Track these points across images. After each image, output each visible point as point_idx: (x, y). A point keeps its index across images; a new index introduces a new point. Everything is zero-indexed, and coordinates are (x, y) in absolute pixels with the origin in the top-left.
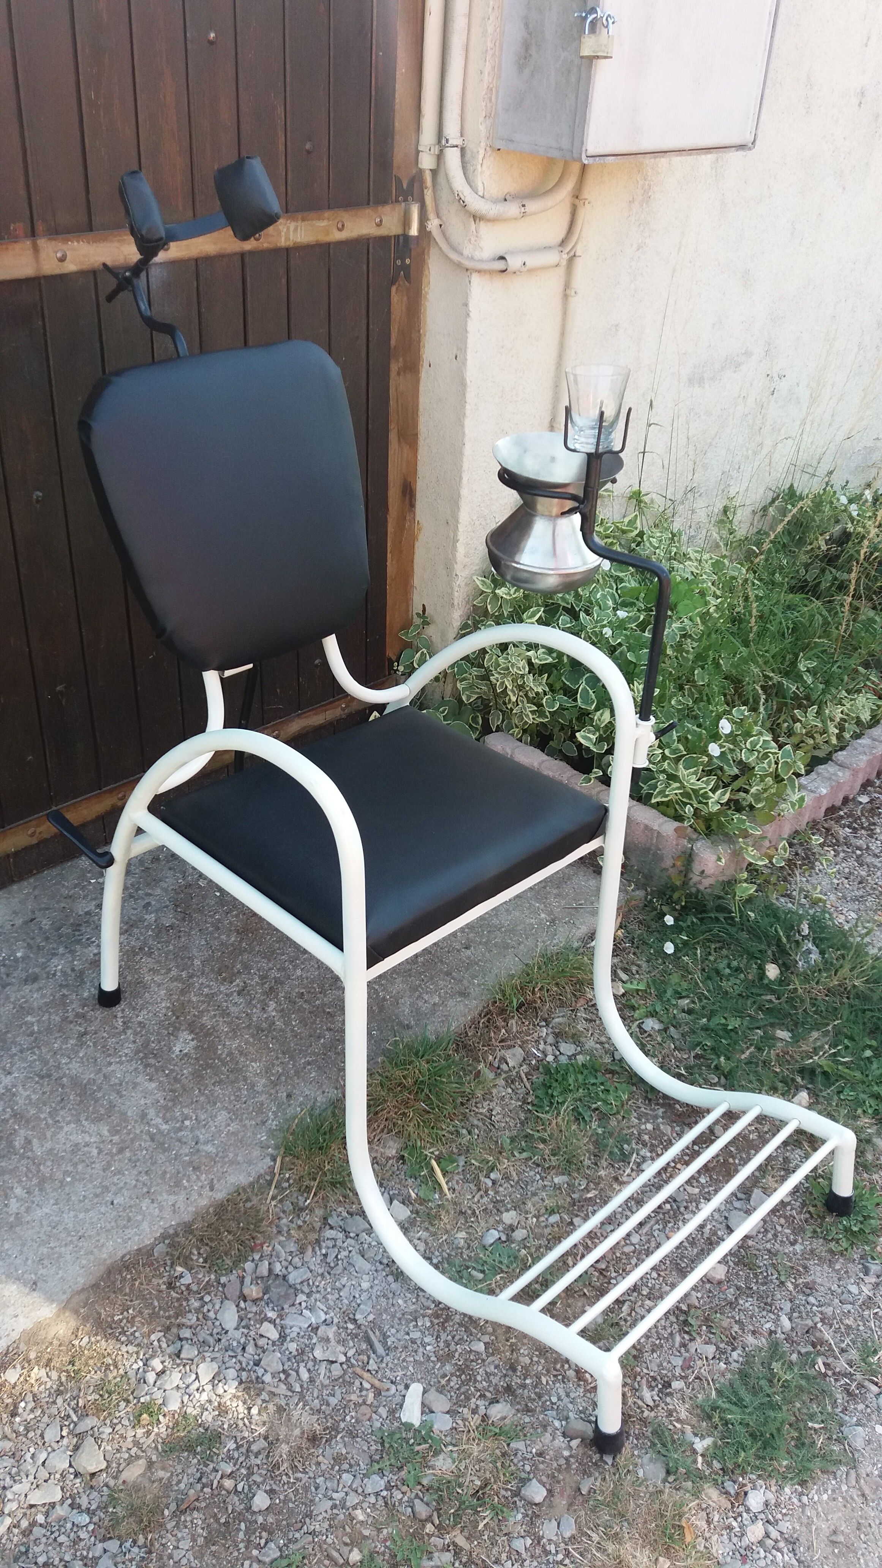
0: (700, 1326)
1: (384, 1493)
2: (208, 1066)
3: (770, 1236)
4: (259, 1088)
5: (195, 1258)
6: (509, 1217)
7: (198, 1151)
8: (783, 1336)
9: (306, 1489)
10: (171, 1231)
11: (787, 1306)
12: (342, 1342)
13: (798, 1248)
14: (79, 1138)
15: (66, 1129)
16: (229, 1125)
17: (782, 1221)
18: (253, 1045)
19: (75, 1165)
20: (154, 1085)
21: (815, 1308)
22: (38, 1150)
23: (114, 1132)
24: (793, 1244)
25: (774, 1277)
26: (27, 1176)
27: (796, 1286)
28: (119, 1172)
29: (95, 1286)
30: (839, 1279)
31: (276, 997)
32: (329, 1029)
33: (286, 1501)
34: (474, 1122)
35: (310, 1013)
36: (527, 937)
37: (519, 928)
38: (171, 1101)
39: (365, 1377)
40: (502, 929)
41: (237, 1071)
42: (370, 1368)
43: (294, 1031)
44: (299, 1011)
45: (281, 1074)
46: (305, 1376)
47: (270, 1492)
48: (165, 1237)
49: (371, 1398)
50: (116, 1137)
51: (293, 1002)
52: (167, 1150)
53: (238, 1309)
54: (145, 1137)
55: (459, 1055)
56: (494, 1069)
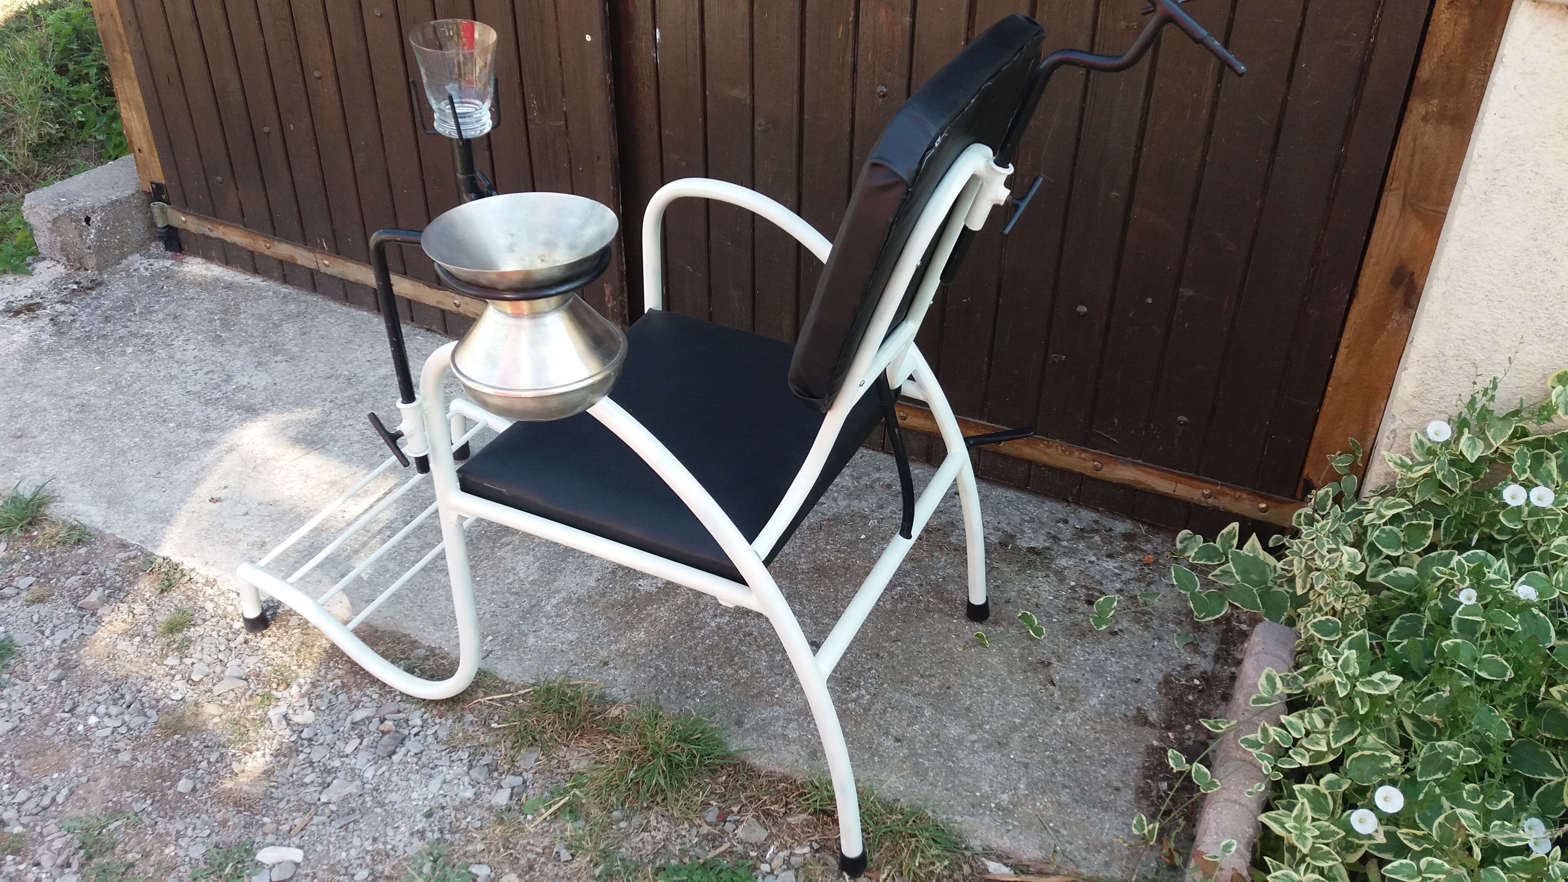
1: (187, 859)
2: (628, 607)
4: (613, 647)
6: (511, 879)
7: (526, 635)
9: (198, 811)
10: (437, 651)
12: (344, 794)
14: (521, 568)
15: (527, 557)
16: (563, 643)
19: (493, 576)
20: (593, 584)
22: (500, 553)
23: (533, 583)
26: (474, 557)
28: (491, 601)
29: (377, 631)
31: (735, 619)
32: (710, 668)
33: (187, 802)
34: (636, 820)
35: (727, 648)
36: (948, 790)
37: (963, 778)
38: (579, 600)
39: (306, 818)
40: (951, 764)
41: (630, 626)
42: (316, 820)
43: (697, 645)
44: (726, 640)
45: (636, 655)
46: (307, 780)
47: (194, 790)
48: (432, 650)
49: (286, 828)
50: (528, 586)
51: (736, 632)
52: (523, 618)
53: (368, 718)
54: (534, 602)
55: (724, 778)
56: (722, 818)
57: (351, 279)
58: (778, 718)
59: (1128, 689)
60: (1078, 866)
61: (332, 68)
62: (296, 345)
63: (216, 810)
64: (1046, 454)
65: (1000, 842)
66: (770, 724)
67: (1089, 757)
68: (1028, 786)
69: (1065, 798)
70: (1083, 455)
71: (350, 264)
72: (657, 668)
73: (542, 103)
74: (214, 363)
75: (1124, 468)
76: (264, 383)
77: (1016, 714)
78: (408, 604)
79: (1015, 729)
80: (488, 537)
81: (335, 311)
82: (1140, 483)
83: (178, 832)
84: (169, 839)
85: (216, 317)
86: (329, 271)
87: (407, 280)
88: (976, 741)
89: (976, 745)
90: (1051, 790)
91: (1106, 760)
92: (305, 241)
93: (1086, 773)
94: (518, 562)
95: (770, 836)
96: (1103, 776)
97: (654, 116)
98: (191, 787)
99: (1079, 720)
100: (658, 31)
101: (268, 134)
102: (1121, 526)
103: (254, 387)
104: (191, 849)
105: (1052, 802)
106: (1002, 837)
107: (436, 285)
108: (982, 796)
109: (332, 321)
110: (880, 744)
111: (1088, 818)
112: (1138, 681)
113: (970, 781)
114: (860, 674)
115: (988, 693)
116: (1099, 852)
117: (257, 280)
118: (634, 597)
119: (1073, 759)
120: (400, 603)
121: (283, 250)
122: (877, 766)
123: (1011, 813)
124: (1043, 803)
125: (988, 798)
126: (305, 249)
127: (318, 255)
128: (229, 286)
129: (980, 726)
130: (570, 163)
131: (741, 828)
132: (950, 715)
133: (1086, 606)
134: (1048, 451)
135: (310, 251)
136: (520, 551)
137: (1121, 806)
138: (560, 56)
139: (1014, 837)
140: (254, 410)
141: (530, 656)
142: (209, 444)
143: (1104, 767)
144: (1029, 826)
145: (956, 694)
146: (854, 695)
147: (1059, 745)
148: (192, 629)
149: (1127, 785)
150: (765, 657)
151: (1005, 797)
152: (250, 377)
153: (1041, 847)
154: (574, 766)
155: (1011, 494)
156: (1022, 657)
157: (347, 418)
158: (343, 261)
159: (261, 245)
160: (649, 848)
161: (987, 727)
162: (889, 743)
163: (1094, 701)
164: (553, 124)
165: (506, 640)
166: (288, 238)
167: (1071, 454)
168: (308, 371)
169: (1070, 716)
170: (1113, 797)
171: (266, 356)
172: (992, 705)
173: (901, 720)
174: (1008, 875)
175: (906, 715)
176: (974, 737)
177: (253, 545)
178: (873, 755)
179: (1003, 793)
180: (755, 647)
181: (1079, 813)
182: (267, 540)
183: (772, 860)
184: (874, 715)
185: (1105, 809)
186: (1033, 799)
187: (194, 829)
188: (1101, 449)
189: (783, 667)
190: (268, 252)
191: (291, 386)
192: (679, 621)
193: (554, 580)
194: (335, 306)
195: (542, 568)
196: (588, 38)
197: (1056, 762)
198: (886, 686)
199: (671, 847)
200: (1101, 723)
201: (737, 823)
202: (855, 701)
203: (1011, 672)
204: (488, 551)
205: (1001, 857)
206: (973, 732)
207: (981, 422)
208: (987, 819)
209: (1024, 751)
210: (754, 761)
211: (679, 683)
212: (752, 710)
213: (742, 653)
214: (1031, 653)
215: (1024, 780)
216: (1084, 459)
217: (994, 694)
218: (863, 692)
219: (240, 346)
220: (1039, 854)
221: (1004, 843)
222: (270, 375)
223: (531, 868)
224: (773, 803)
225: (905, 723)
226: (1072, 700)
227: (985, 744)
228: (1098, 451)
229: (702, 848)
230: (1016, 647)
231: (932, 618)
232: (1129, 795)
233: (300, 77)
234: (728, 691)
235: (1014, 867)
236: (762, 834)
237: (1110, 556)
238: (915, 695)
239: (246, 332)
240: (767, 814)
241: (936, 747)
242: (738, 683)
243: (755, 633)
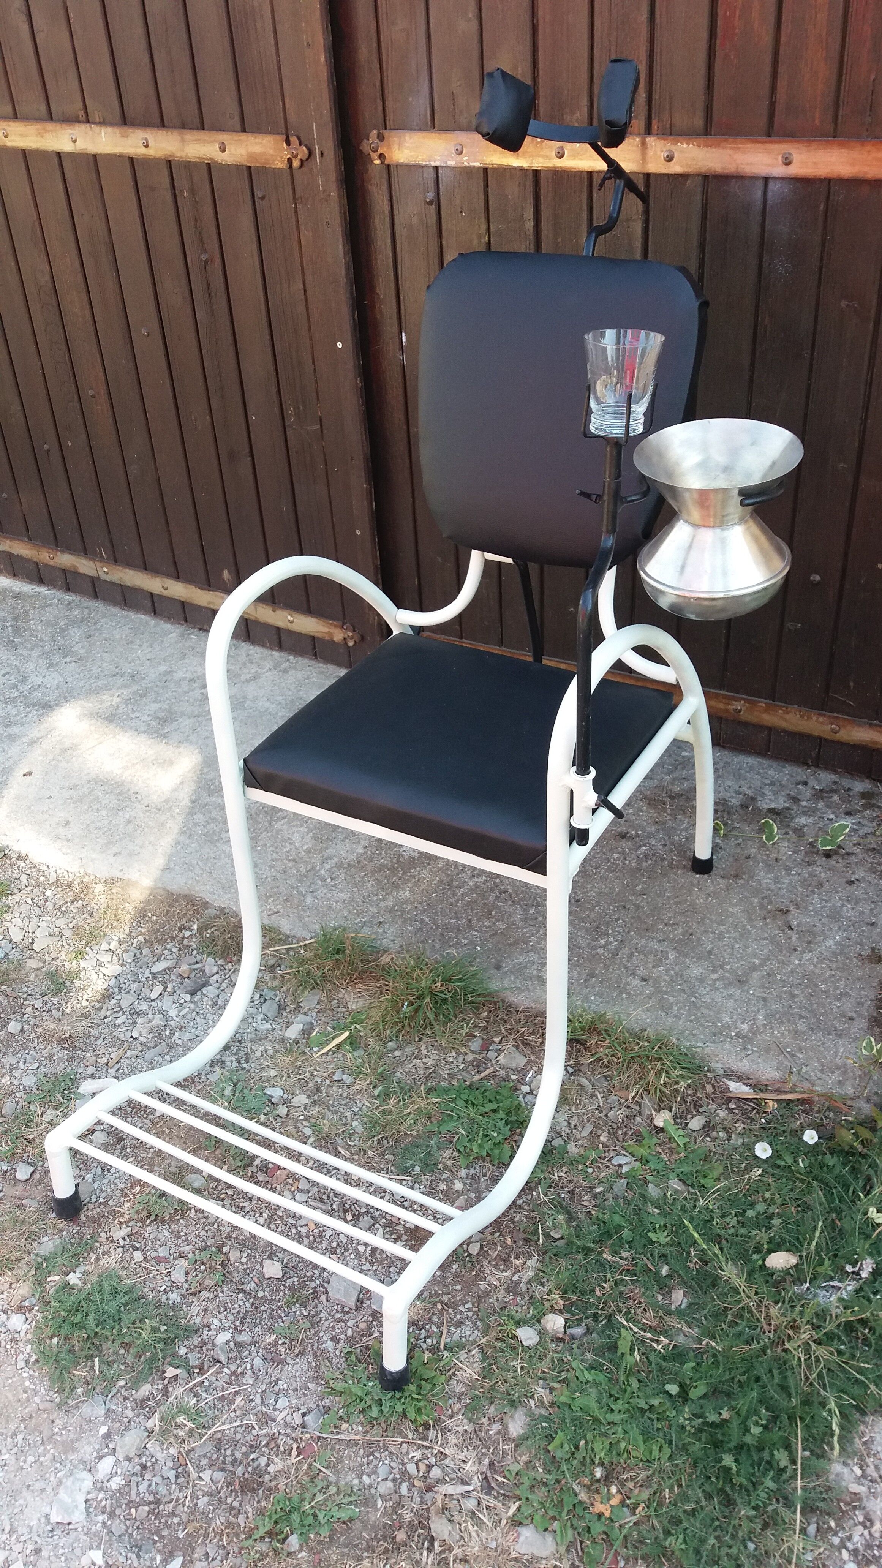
0: (203, 1263)
1: (22, 1088)
2: (393, 870)
3: (338, 1315)
4: (382, 904)
5: (209, 931)
6: (301, 1099)
7: (304, 896)
8: (205, 1337)
9: (27, 1048)
11: (245, 1338)
12: (151, 1031)
13: (330, 1345)
15: (302, 829)
16: (337, 902)
17: (363, 1326)
18: (429, 885)
19: (272, 846)
20: (361, 851)
21: (249, 1366)
22: (277, 826)
23: (308, 851)
24: (335, 1339)
25: (282, 1324)
26: (254, 830)
27: (274, 1344)
28: (271, 867)
29: (173, 894)
30: (296, 1390)
32: (470, 921)
33: (17, 1041)
34: (409, 1050)
35: (485, 904)
36: (691, 1021)
37: (705, 1011)
38: (349, 865)
39: (121, 1052)
40: (693, 999)
41: (396, 886)
42: (129, 1053)
43: (457, 901)
44: (483, 897)
45: (403, 911)
46: (119, 1021)
47: (22, 1030)
48: (222, 910)
49: (104, 1060)
50: (303, 853)
51: (492, 890)
52: (300, 881)
53: (168, 969)
54: (309, 867)
55: (486, 1014)
56: (485, 1047)
57: (129, 584)
58: (533, 963)
59: (863, 931)
60: (813, 1085)
61: (105, 387)
62: (83, 647)
63: (42, 1047)
64: (786, 720)
65: (740, 1064)
66: (525, 967)
67: (825, 992)
68: (766, 1017)
69: (801, 1026)
70: (821, 719)
71: (127, 570)
72: (422, 921)
73: (299, 408)
74: (10, 665)
75: (861, 729)
76: (56, 682)
77: (755, 955)
78: (198, 870)
79: (754, 968)
80: (266, 812)
81: (115, 615)
82: (876, 743)
83: (11, 1065)
84: (4, 1071)
85: (8, 625)
86: (108, 578)
87: (180, 584)
88: (717, 980)
89: (718, 983)
90: (789, 1021)
91: (841, 994)
92: (85, 551)
93: (822, 1005)
94: (293, 833)
95: (529, 1062)
96: (839, 1007)
97: (402, 416)
98: (19, 1028)
99: (815, 959)
100: (403, 334)
101: (48, 451)
102: (859, 786)
103: (48, 686)
104: (23, 1079)
105: (789, 1030)
106: (741, 1060)
107: (206, 587)
108: (722, 1026)
109: (114, 624)
110: (627, 983)
111: (823, 1043)
112: (873, 924)
113: (712, 1013)
114: (608, 924)
115: (729, 938)
116: (833, 1072)
117: (42, 589)
118: (398, 861)
119: (810, 993)
120: (191, 871)
121: (66, 560)
122: (625, 1002)
123: (750, 1041)
124: (781, 1032)
125: (729, 1028)
126: (86, 558)
127: (98, 564)
128: (17, 596)
129: (721, 967)
130: (326, 464)
131: (502, 1055)
132: (693, 958)
133: (824, 859)
134: (787, 717)
135: (91, 560)
136: (295, 823)
137: (854, 1033)
138: (314, 363)
139: (752, 1061)
140: (50, 707)
141: (308, 914)
142: (12, 738)
143: (838, 1000)
144: (767, 1050)
145: (699, 939)
146: (603, 942)
147: (796, 981)
148: (10, 898)
149: (860, 1015)
150: (519, 910)
151: (745, 1026)
152: (44, 677)
153: (778, 1069)
154: (353, 1006)
155: (752, 760)
156: (762, 907)
157: (133, 711)
158: (120, 568)
159: (45, 556)
160: (421, 1072)
161: (728, 967)
162: (636, 982)
163: (830, 943)
164: (309, 428)
165: (286, 900)
166: (69, 549)
167: (809, 718)
168: (95, 670)
169: (807, 956)
170: (847, 1025)
171: (56, 658)
172: (732, 949)
173: (647, 963)
174: (748, 1093)
175: (651, 958)
176: (715, 976)
177: (58, 824)
178: (621, 993)
179: (743, 1023)
180: (510, 902)
181: (814, 1039)
182: (70, 819)
183: (531, 1082)
184: (621, 958)
185: (839, 1036)
186: (771, 1028)
187: (25, 1063)
188: (839, 712)
189: (536, 919)
190: (51, 563)
191: (81, 684)
192: (441, 882)
193: (327, 848)
194: (115, 610)
195: (315, 838)
196: (340, 345)
197: (793, 996)
198: (632, 933)
199: (440, 1072)
200: (837, 962)
201: (499, 1052)
202: (604, 947)
203: (750, 920)
204: (266, 824)
205: (740, 1078)
206: (714, 971)
207: (722, 692)
208: (727, 1046)
209: (763, 987)
210: (513, 999)
211: (442, 934)
212: (509, 956)
213: (499, 908)
214: (770, 903)
215: (763, 1011)
216: (822, 723)
217: (734, 939)
218: (611, 939)
219: (32, 649)
220: (776, 1075)
221: (744, 1066)
222: (61, 675)
223: (318, 1090)
224: (530, 1034)
225: (650, 965)
226: (809, 943)
227: (726, 982)
228: (835, 715)
229: (468, 1072)
230: (755, 897)
231: (676, 874)
232: (863, 1023)
233: (76, 396)
234: (486, 940)
235: (753, 1086)
236: (521, 1061)
237: (849, 813)
238: (660, 941)
239: (37, 637)
240: (526, 1043)
241: (680, 985)
242: (496, 933)
243: (510, 891)
